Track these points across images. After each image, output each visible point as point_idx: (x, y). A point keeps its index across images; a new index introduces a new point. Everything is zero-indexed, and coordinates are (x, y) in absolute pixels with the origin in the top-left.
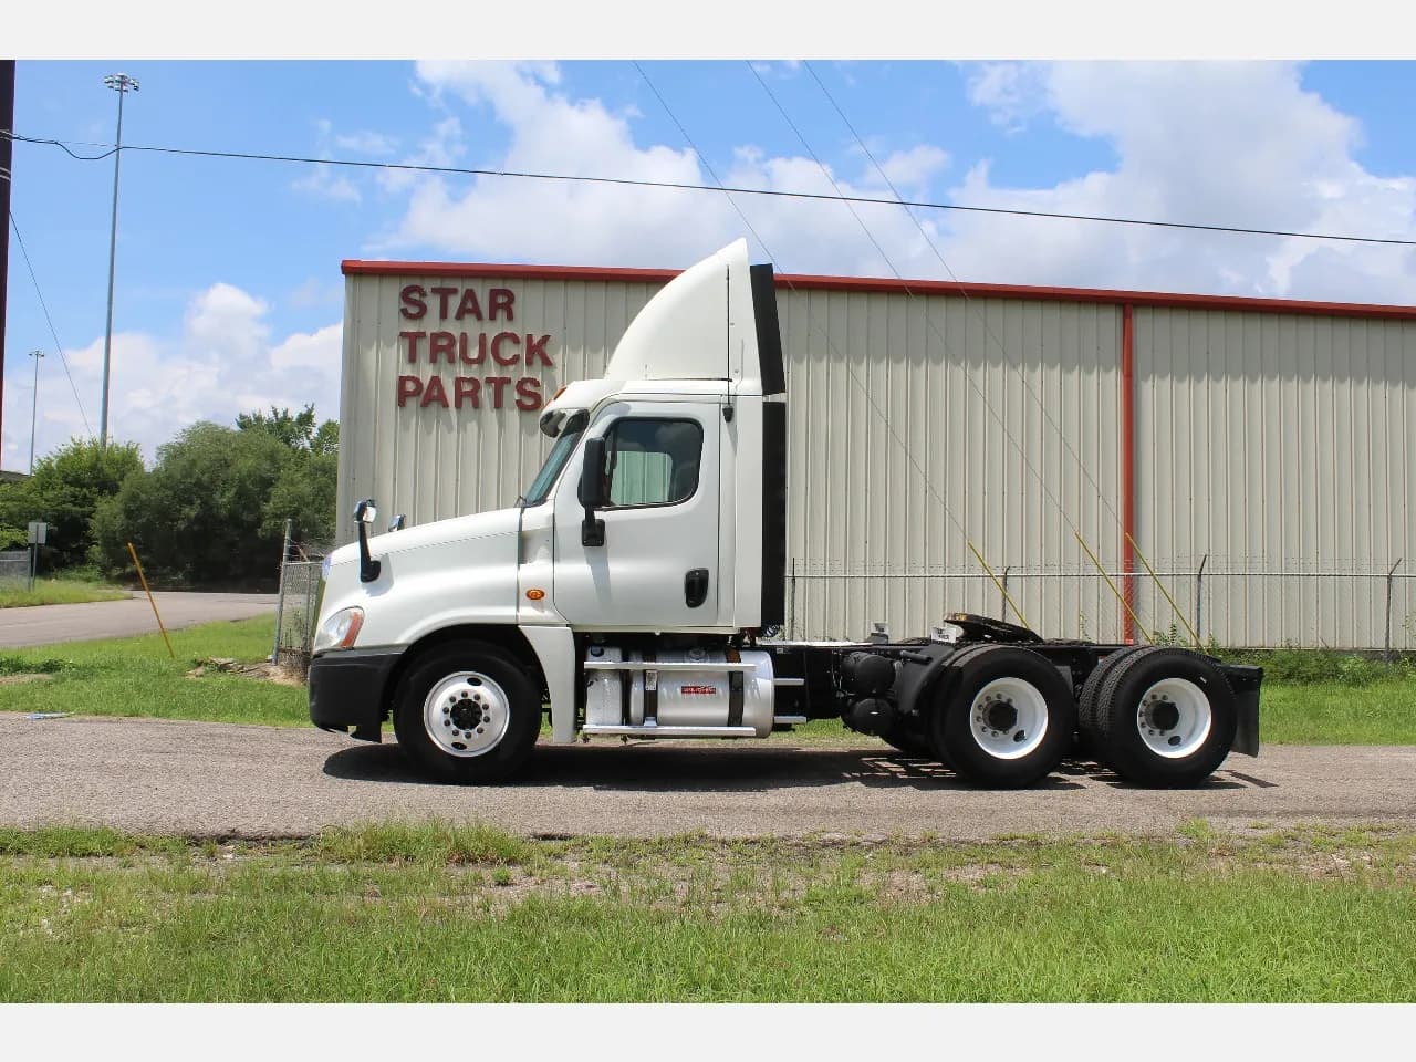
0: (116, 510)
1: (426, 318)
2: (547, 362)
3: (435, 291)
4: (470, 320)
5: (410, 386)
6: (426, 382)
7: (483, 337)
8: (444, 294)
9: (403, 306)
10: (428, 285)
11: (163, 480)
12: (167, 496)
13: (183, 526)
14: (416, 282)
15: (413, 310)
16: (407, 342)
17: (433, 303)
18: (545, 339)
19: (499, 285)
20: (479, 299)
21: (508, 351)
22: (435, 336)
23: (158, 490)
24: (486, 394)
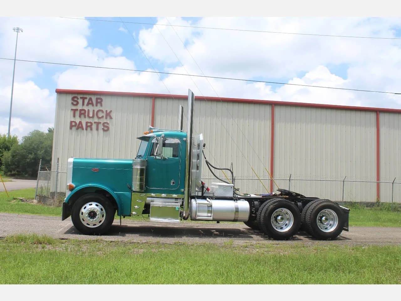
0: (10, 155)
1: (79, 105)
2: (111, 118)
3: (81, 98)
4: (90, 106)
5: (73, 124)
6: (78, 123)
7: (94, 111)
8: (84, 99)
9: (72, 102)
10: (79, 96)
11: (24, 147)
12: (24, 152)
13: (28, 161)
14: (76, 95)
15: (75, 103)
16: (73, 111)
17: (80, 101)
18: (111, 111)
19: (99, 97)
20: (93, 101)
21: (100, 115)
22: (81, 110)
23: (22, 150)
24: (94, 126)
